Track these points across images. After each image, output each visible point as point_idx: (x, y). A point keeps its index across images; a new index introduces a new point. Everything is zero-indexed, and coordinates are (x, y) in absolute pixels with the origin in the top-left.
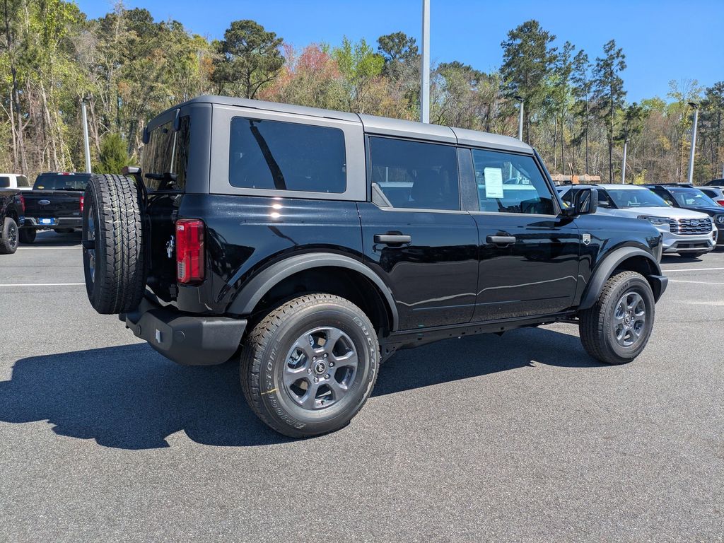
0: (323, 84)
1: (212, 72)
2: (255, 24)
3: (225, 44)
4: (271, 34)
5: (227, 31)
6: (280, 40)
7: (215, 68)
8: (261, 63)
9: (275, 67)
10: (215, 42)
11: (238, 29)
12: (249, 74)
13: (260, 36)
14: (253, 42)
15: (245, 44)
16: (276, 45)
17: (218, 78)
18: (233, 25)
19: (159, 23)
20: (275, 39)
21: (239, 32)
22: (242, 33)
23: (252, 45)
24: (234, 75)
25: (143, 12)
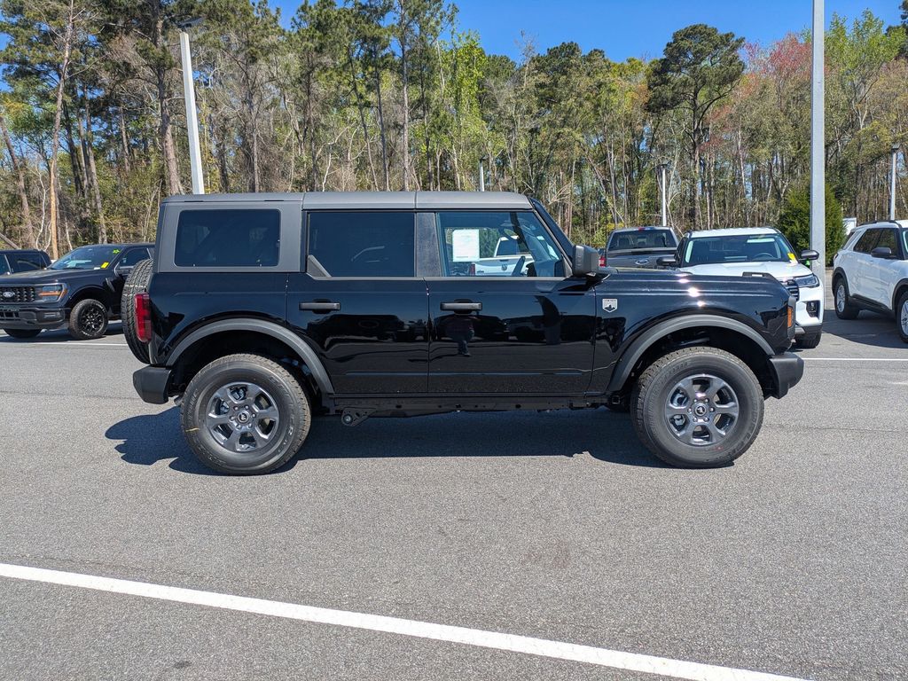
0: (797, 89)
1: (646, 100)
2: (706, 27)
3: (664, 62)
4: (727, 35)
5: (668, 45)
6: (740, 41)
7: (651, 94)
8: (710, 77)
9: (730, 78)
10: (653, 63)
11: (682, 39)
12: (696, 94)
13: (711, 41)
14: (701, 51)
15: (691, 56)
16: (734, 49)
17: (653, 106)
18: (675, 36)
19: (587, 54)
20: (733, 41)
21: (682, 43)
22: (686, 43)
23: (699, 56)
24: (673, 99)
25: (569, 46)
